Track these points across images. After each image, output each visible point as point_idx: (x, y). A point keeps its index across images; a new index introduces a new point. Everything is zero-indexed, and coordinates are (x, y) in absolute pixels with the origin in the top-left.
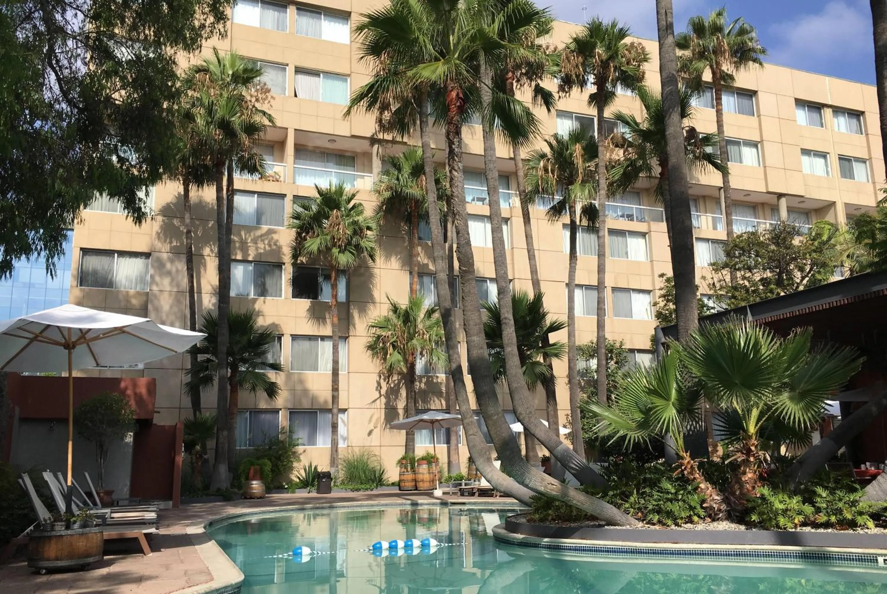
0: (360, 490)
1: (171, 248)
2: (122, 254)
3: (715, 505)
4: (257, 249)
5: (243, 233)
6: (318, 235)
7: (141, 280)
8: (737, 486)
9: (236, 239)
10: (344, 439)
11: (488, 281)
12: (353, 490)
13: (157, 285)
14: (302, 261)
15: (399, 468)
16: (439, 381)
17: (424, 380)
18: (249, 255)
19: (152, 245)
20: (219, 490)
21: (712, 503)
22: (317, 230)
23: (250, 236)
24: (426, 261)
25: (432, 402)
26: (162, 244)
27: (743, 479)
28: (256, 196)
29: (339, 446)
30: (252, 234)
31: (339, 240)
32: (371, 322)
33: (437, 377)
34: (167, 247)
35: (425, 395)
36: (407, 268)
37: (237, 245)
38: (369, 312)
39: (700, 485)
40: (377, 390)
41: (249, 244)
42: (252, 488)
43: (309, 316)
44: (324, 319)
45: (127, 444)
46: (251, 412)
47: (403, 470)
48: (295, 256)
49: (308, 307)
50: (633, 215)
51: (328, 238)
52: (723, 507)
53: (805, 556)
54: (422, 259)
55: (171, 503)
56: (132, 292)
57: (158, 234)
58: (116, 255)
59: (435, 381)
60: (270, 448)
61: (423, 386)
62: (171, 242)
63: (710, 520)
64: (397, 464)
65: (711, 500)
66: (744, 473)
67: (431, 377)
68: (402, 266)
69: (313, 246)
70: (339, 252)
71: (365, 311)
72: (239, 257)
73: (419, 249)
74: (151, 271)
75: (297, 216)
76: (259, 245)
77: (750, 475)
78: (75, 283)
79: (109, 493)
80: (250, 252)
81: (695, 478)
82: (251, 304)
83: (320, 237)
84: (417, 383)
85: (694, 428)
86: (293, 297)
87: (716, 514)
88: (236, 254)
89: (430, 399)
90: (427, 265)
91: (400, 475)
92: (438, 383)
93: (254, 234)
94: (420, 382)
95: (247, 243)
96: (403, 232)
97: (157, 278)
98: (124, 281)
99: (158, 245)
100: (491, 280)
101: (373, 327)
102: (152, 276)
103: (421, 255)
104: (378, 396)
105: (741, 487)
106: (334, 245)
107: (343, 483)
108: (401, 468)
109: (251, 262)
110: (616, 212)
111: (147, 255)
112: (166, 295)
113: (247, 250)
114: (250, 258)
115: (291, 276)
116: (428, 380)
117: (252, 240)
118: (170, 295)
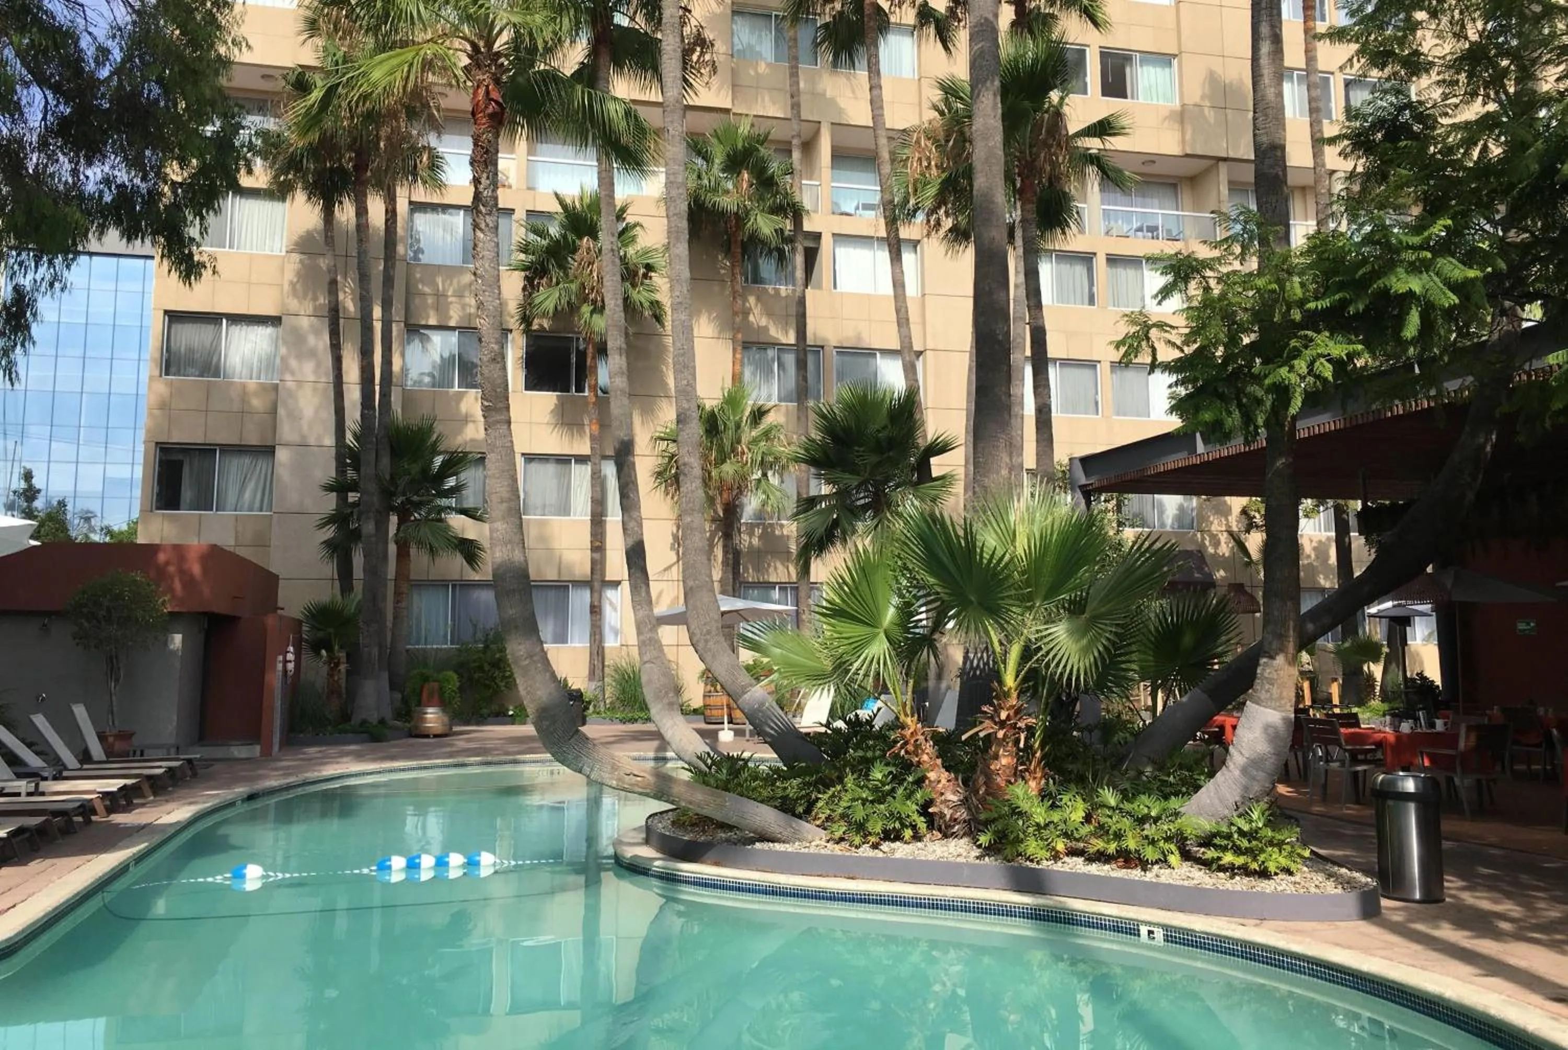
0: (636, 720)
1: (315, 309)
2: (236, 319)
3: (946, 811)
4: (464, 307)
5: (439, 281)
6: (558, 283)
7: (269, 364)
8: (982, 780)
9: (427, 290)
10: (616, 633)
11: (878, 355)
12: (623, 721)
13: (293, 373)
14: (541, 326)
15: (702, 685)
16: (785, 533)
17: (758, 532)
18: (451, 318)
19: (283, 304)
20: (364, 722)
21: (942, 806)
22: (555, 273)
23: (451, 284)
24: (763, 322)
25: (771, 570)
26: (300, 303)
27: (992, 767)
28: (462, 212)
29: (607, 645)
30: (455, 281)
31: (592, 289)
32: (660, 430)
33: (782, 526)
34: (309, 307)
35: (760, 557)
36: (729, 335)
37: (430, 301)
38: (661, 415)
39: (929, 775)
40: (672, 548)
41: (450, 299)
42: (424, 720)
43: (553, 421)
44: (581, 426)
45: (173, 653)
46: (454, 586)
47: (709, 687)
48: (526, 320)
49: (552, 407)
50: (1156, 228)
51: (573, 287)
52: (962, 814)
53: (1038, 915)
54: (758, 318)
55: (257, 749)
56: (252, 384)
57: (292, 284)
58: (224, 321)
59: (777, 532)
60: (487, 647)
61: (755, 541)
62: (315, 299)
63: (940, 836)
64: (702, 677)
65: (942, 802)
66: (996, 757)
67: (771, 525)
68: (720, 332)
69: (547, 302)
70: (592, 313)
71: (652, 411)
72: (432, 321)
73: (752, 300)
74: (283, 350)
75: (525, 248)
76: (467, 300)
77: (1004, 761)
78: (157, 373)
79: (125, 736)
80: (452, 313)
81: (919, 762)
82: (453, 403)
83: (561, 286)
84: (745, 537)
85: (984, 664)
86: (526, 389)
87: (948, 827)
88: (428, 317)
89: (769, 565)
90: (766, 329)
91: (705, 696)
92: (782, 536)
93: (459, 282)
94: (751, 534)
95: (446, 296)
96: (723, 271)
97: (293, 363)
98: (238, 368)
99: (294, 304)
100: (888, 353)
101: (662, 439)
102: (282, 359)
103: (756, 312)
104: (675, 559)
105: (989, 782)
106: (585, 300)
107: (612, 708)
108: (706, 684)
109: (453, 329)
110: (1130, 222)
111: (274, 321)
112: (308, 391)
113: (447, 310)
114: (452, 323)
115: (521, 353)
116: (765, 529)
117: (454, 291)
118: (315, 390)
